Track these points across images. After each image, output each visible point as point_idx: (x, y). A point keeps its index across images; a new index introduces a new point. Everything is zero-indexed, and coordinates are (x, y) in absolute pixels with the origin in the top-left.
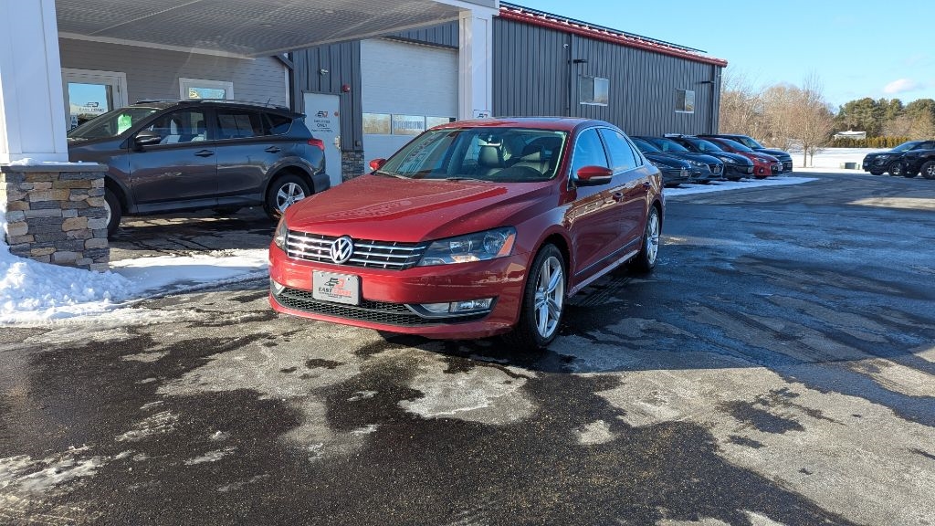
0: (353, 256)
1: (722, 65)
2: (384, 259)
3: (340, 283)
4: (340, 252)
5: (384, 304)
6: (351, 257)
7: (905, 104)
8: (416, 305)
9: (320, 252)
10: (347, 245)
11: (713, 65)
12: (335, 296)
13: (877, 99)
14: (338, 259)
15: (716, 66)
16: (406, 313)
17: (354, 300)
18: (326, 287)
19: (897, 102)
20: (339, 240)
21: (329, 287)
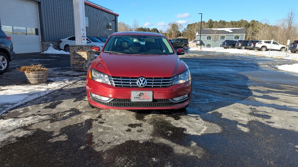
0: (148, 84)
1: (118, 15)
2: (160, 84)
3: (144, 94)
4: (142, 83)
5: (160, 100)
6: (147, 85)
7: (150, 29)
8: (172, 99)
9: (131, 83)
10: (144, 80)
11: (115, 15)
12: (143, 99)
13: (144, 28)
14: (142, 85)
15: (116, 16)
16: (169, 102)
17: (151, 100)
18: (137, 97)
19: (149, 29)
20: (140, 79)
21: (139, 96)
